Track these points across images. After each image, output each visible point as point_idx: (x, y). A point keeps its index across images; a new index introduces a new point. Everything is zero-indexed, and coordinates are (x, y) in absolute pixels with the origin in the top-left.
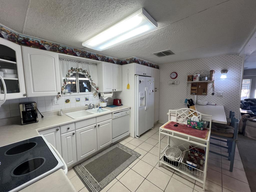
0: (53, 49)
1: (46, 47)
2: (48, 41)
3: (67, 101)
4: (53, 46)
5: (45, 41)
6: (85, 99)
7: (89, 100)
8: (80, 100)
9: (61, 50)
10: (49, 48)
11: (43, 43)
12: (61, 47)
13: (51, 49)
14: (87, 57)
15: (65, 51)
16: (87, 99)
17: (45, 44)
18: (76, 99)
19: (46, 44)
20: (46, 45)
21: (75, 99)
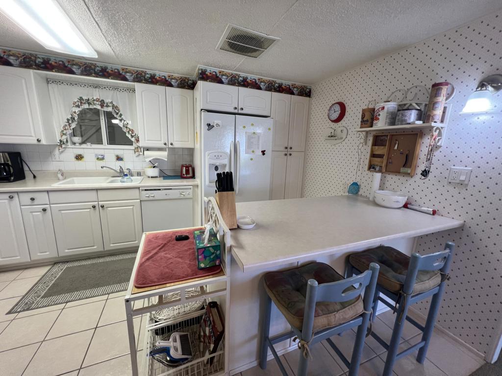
0: (25, 64)
1: (11, 61)
2: (14, 51)
3: (79, 157)
4: (24, 59)
5: (10, 51)
6: (114, 158)
7: (125, 159)
8: (105, 157)
9: (40, 63)
10: (18, 62)
11: (6, 54)
12: (39, 58)
13: (20, 63)
14: (97, 75)
15: (48, 65)
16: (119, 159)
17: (9, 55)
18: (96, 155)
19: (11, 55)
20: (12, 57)
21: (94, 154)
